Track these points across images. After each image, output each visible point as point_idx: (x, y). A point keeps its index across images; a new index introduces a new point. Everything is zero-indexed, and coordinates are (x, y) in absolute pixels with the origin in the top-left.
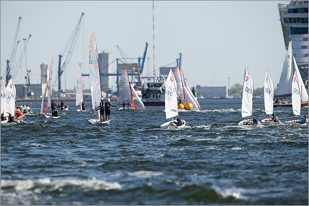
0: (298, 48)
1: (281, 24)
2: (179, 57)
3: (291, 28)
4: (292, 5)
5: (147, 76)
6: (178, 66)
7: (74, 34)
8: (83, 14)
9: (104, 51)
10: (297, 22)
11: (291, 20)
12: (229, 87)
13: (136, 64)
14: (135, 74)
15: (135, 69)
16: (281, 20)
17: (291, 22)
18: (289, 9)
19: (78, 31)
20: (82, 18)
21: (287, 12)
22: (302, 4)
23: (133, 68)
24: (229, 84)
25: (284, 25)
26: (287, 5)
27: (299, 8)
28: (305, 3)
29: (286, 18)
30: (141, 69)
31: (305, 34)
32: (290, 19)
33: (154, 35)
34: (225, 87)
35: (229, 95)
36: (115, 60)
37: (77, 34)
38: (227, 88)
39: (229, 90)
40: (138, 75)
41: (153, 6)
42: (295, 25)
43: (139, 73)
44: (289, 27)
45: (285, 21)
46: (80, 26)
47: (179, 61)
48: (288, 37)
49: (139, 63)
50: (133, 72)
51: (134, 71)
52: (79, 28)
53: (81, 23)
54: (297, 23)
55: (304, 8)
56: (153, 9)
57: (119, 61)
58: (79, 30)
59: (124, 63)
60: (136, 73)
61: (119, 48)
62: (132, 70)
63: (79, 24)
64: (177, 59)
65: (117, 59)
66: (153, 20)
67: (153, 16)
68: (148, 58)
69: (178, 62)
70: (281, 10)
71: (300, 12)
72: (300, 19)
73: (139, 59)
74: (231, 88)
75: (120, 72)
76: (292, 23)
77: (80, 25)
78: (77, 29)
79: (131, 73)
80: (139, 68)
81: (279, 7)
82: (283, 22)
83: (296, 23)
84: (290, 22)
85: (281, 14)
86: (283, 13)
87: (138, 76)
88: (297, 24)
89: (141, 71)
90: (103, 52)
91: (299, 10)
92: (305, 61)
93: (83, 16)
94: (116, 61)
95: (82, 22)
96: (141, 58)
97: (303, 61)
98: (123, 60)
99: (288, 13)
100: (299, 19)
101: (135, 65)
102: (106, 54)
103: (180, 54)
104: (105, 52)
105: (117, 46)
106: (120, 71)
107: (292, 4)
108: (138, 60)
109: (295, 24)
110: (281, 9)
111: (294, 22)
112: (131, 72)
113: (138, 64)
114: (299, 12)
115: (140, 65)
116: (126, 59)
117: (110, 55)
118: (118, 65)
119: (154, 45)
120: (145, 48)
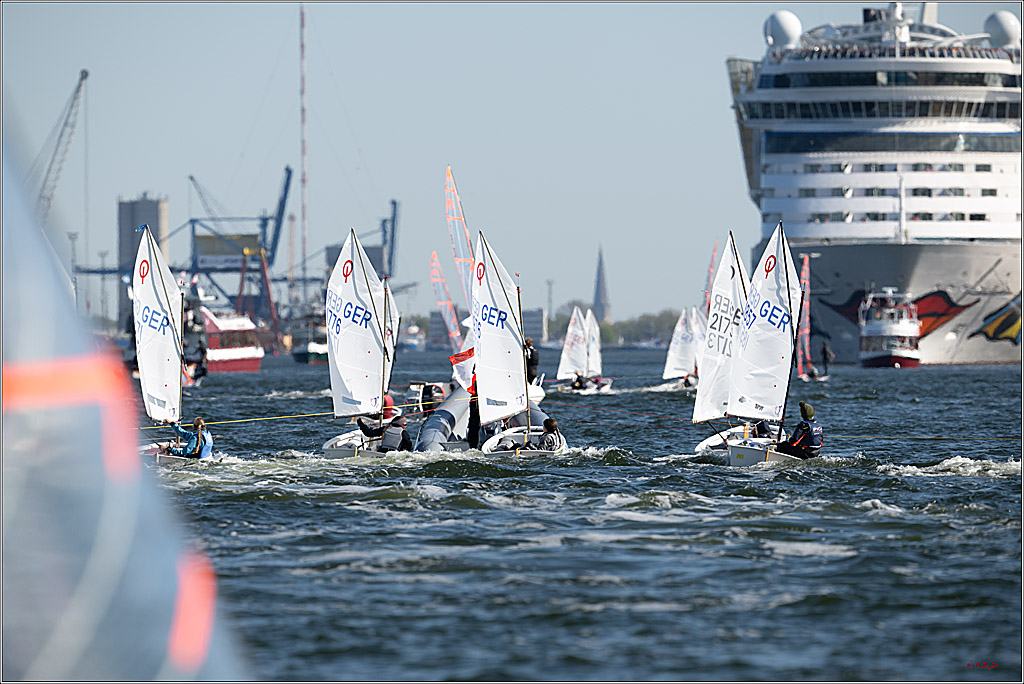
0: (789, 196)
1: (738, 122)
2: (388, 215)
3: (769, 134)
4: (771, 63)
5: (289, 275)
6: (385, 242)
7: (57, 137)
8: (85, 75)
9: (145, 194)
10: (785, 114)
11: (768, 110)
12: (550, 311)
13: (254, 237)
14: (251, 270)
15: (253, 252)
16: (736, 107)
17: (768, 115)
18: (762, 76)
19: (68, 130)
20: (83, 88)
21: (755, 85)
22: (801, 62)
23: (246, 251)
24: (550, 301)
25: (746, 126)
26: (755, 63)
27: (792, 74)
28: (812, 57)
29: (754, 103)
30: (269, 253)
31: (809, 151)
32: (766, 105)
33: (303, 142)
34: (540, 311)
35: (550, 339)
36: (185, 225)
37: (64, 139)
38: (545, 314)
39: (549, 321)
40: (261, 270)
41: (302, 46)
42: (779, 126)
43: (266, 265)
44: (762, 131)
45: (749, 113)
46: (76, 114)
47: (389, 226)
48: (759, 160)
49: (264, 233)
50: (244, 262)
51: (248, 259)
52: (71, 120)
53: (78, 105)
54: (786, 120)
55: (809, 74)
56: (302, 56)
57: (198, 227)
58: (73, 126)
59: (214, 232)
60: (255, 266)
61: (196, 185)
62: (240, 257)
63: (72, 106)
64: (384, 221)
65: (193, 222)
66: (302, 92)
67: (303, 80)
68: (292, 218)
69: (385, 232)
70: (734, 78)
71: (795, 86)
72: (795, 108)
73: (264, 222)
74: (557, 315)
75: (202, 262)
76: (771, 117)
77: (74, 111)
78: (66, 124)
79: (239, 265)
80: (263, 251)
81: (729, 67)
82: (745, 117)
83: (782, 117)
84: (765, 117)
85: (735, 89)
86: (743, 88)
87: (258, 275)
88: (787, 123)
89: (271, 260)
90: (141, 195)
91: (792, 80)
92: (810, 236)
93: (84, 82)
94: (189, 228)
95: (81, 100)
96: (272, 218)
97: (803, 236)
98: (210, 224)
99: (760, 87)
100: (791, 106)
101: (250, 239)
102: (151, 202)
103: (394, 203)
104: (150, 197)
105: (192, 178)
106: (200, 258)
107: (773, 60)
108: (259, 222)
109: (782, 121)
110: (736, 74)
111: (777, 117)
112: (236, 261)
113: (260, 239)
114: (792, 84)
115: (264, 239)
116: (219, 220)
117: (165, 209)
118: (196, 239)
119: (304, 174)
120: (284, 184)
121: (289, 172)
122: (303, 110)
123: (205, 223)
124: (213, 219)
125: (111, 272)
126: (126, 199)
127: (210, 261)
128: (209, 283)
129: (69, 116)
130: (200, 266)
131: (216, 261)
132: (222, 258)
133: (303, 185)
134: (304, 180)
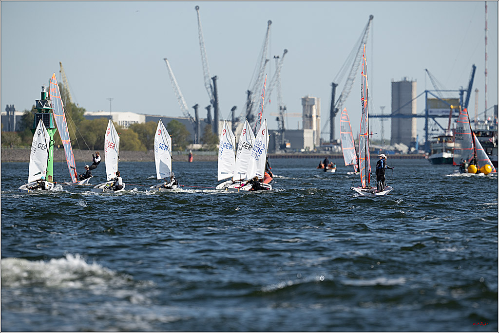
5: (475, 119)
7: (357, 49)
8: (371, 17)
9: (405, 78)
13: (457, 99)
14: (454, 116)
15: (455, 107)
19: (363, 45)
20: (370, 24)
23: (452, 107)
33: (486, 54)
36: (423, 93)
37: (361, 50)
46: (367, 37)
49: (462, 98)
50: (451, 112)
51: (454, 110)
52: (364, 40)
53: (368, 32)
56: (486, 12)
57: (429, 94)
58: (366, 43)
59: (437, 97)
60: (457, 114)
61: (429, 73)
62: (449, 110)
63: (365, 34)
65: (426, 92)
66: (486, 29)
67: (486, 22)
68: (476, 91)
73: (462, 92)
75: (431, 112)
78: (362, 42)
79: (448, 114)
80: (460, 107)
87: (458, 119)
90: (403, 79)
93: (371, 21)
94: (425, 94)
95: (370, 30)
96: (465, 91)
98: (435, 93)
101: (454, 101)
102: (408, 82)
104: (407, 80)
105: (426, 70)
106: (430, 110)
108: (459, 92)
112: (447, 112)
113: (460, 100)
115: (462, 101)
116: (440, 91)
117: (415, 85)
118: (427, 100)
119: (486, 70)
120: (472, 73)
121: (474, 67)
122: (486, 38)
123: (431, 92)
124: (437, 91)
125: (387, 116)
126: (396, 81)
127: (434, 112)
128: (434, 122)
129: (363, 39)
130: (430, 114)
131: (438, 112)
132: (440, 110)
133: (486, 76)
134: (486, 73)
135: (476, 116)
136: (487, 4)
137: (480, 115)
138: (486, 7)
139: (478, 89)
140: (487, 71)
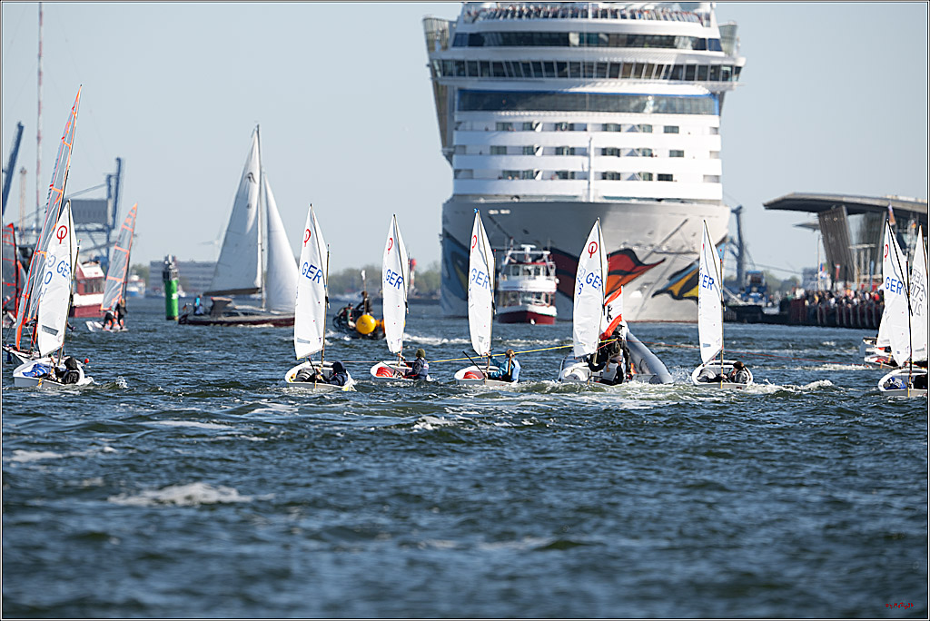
0: (481, 154)
3: (462, 92)
4: (466, 22)
5: (19, 225)
6: (110, 196)
10: (479, 73)
11: (462, 68)
16: (431, 66)
17: (462, 73)
18: (457, 34)
21: (450, 43)
22: (495, 21)
25: (439, 83)
26: (451, 23)
27: (486, 33)
28: (506, 16)
29: (448, 61)
31: (502, 111)
32: (459, 63)
33: (39, 103)
42: (471, 84)
44: (456, 89)
45: (444, 70)
47: (113, 182)
48: (452, 118)
54: (480, 78)
55: (502, 33)
64: (110, 176)
66: (40, 56)
67: (40, 45)
68: (23, 172)
69: (110, 186)
70: (430, 37)
71: (489, 45)
72: (489, 66)
76: (465, 75)
81: (425, 27)
82: (439, 74)
83: (477, 76)
84: (459, 75)
85: (431, 49)
86: (437, 47)
88: (480, 81)
91: (486, 39)
92: (500, 193)
97: (494, 192)
99: (454, 45)
100: (485, 64)
103: (119, 160)
107: (467, 18)
109: (475, 78)
110: (431, 32)
111: (470, 75)
119: (39, 132)
120: (16, 138)
121: (21, 128)
122: (40, 73)
133: (39, 142)
134: (39, 138)
135: (23, 219)
136: (43, 9)
137: (28, 217)
138: (41, 14)
139: (26, 168)
140: (41, 135)
